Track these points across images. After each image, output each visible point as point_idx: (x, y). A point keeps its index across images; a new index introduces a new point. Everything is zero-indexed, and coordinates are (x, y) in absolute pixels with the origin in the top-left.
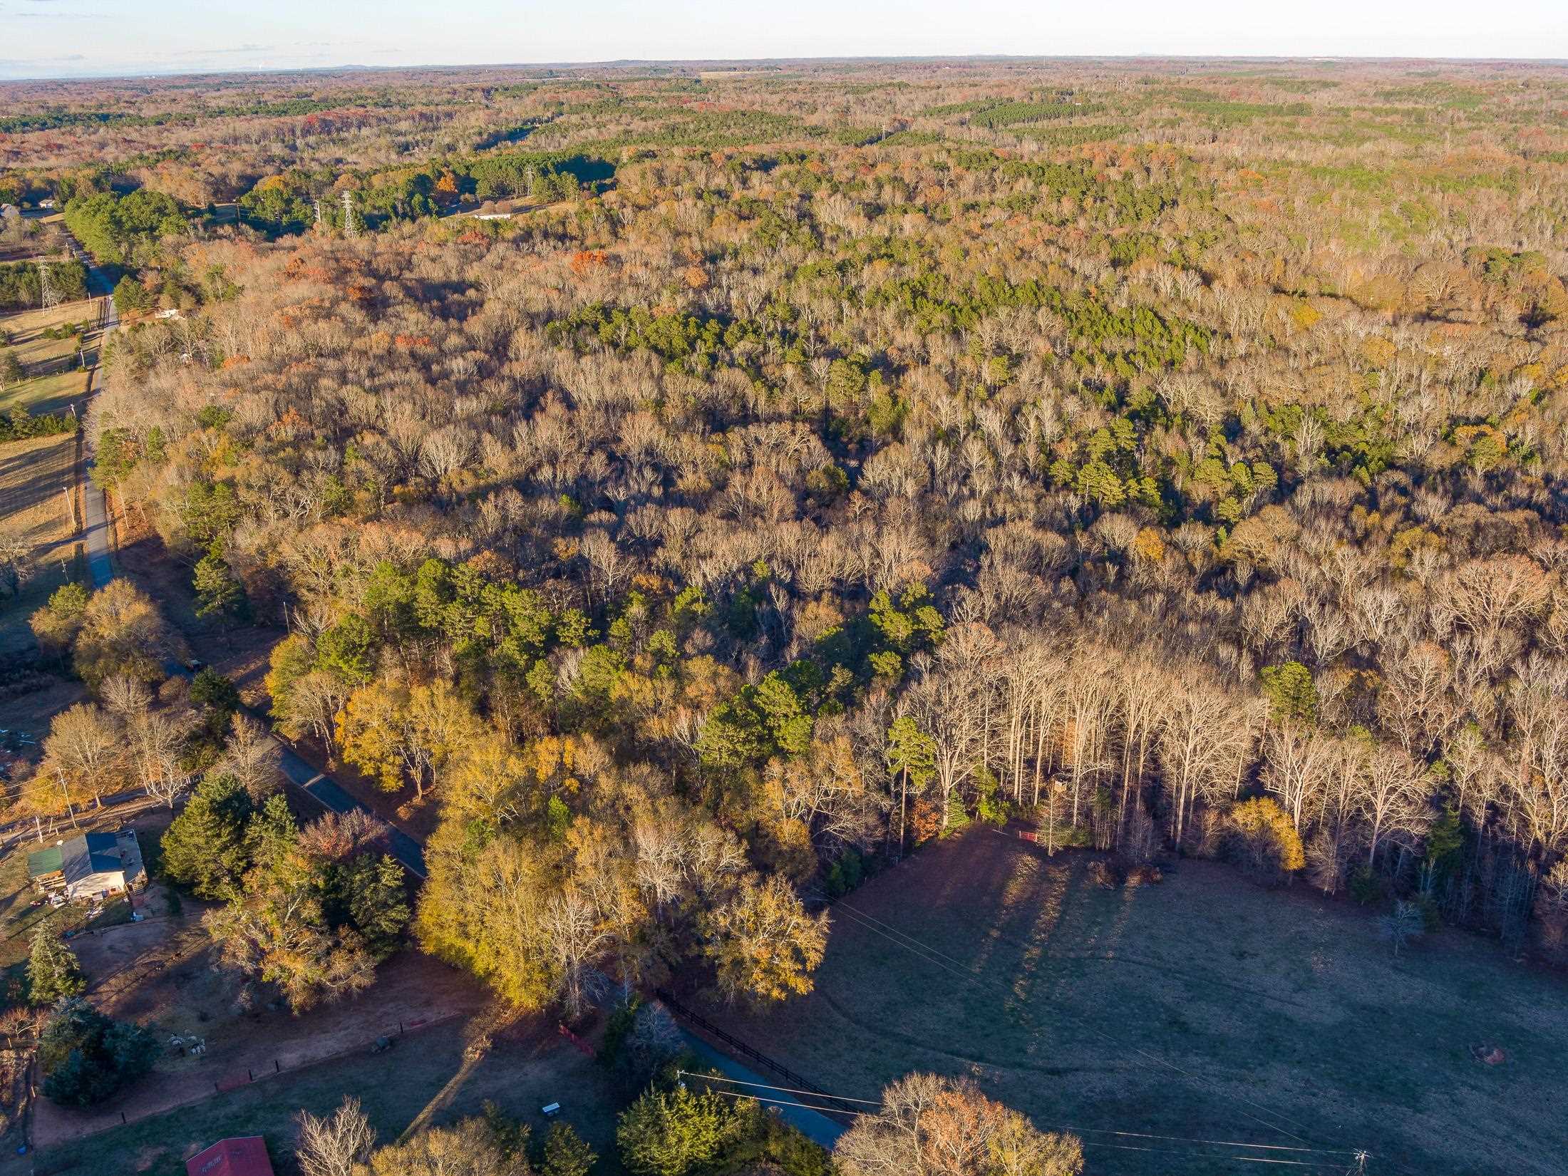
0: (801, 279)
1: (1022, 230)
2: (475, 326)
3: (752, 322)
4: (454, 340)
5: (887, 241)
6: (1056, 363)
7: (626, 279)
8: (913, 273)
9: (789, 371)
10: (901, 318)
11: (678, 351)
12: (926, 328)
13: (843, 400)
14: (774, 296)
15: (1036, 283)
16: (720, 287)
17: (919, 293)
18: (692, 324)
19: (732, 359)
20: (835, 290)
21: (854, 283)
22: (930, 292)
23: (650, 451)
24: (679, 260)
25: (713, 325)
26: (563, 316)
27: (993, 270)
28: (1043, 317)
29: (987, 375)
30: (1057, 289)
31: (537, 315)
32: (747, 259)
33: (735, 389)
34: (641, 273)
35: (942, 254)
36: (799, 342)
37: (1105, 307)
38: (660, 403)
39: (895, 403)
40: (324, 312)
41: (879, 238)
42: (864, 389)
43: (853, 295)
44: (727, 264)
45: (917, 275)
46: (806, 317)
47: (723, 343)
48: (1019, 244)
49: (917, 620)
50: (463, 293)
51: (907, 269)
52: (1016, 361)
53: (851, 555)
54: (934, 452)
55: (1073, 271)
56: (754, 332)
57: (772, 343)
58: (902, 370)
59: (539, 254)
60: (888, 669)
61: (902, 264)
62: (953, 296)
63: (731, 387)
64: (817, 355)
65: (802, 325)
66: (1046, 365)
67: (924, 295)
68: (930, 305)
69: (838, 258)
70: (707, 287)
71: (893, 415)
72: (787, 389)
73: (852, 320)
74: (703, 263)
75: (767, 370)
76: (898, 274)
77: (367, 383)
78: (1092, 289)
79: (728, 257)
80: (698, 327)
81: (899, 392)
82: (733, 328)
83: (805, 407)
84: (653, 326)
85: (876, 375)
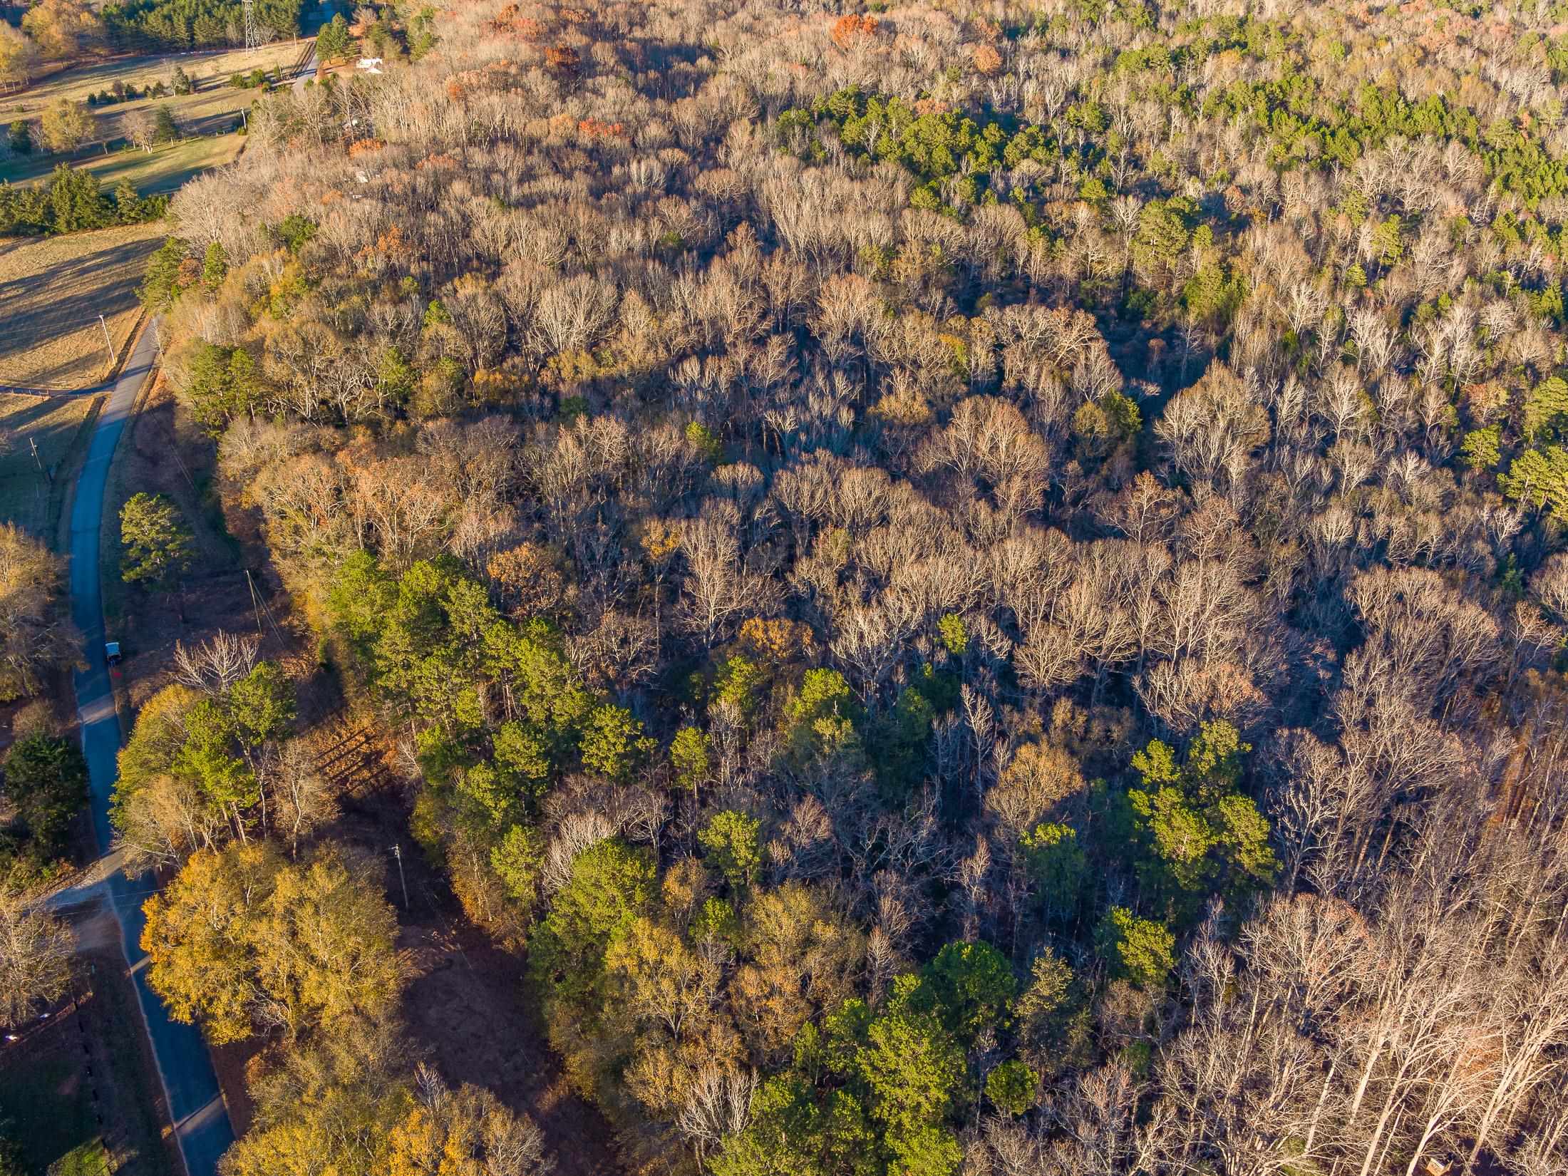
0: (1122, 71)
1: (1424, 19)
2: (686, 112)
3: (1045, 128)
4: (655, 130)
5: (1242, 23)
6: (1469, 234)
7: (896, 56)
8: (1273, 72)
9: (1083, 213)
10: (1249, 138)
11: (938, 168)
12: (1283, 158)
13: (1152, 263)
14: (1084, 90)
15: (1443, 99)
16: (1016, 74)
17: (1277, 103)
18: (965, 128)
19: (1008, 188)
20: (1164, 89)
21: (1191, 81)
22: (1293, 102)
23: (856, 337)
24: (968, 33)
25: (993, 132)
26: (807, 101)
27: (1383, 77)
28: (1453, 156)
29: (1368, 247)
30: (1472, 112)
31: (773, 98)
32: (1056, 35)
33: (1002, 235)
34: (918, 50)
35: (1316, 49)
36: (1105, 166)
37: (1542, 146)
38: (890, 253)
39: (1227, 278)
40: (505, 82)
41: (1231, 19)
42: (1185, 250)
43: (1188, 99)
44: (1030, 41)
45: (1277, 77)
46: (1120, 126)
47: (1001, 157)
48: (1422, 41)
49: (1219, 825)
50: (693, 62)
51: (1264, 66)
52: (1413, 224)
53: (1119, 617)
54: (1280, 392)
55: (1496, 86)
56: (1047, 144)
57: (1067, 166)
58: (1243, 224)
59: (803, 14)
60: (1146, 961)
61: (1258, 59)
62: (1325, 112)
63: (996, 231)
64: (1124, 192)
65: (1112, 140)
66: (1454, 233)
67: (1284, 105)
68: (1292, 122)
69: (1175, 43)
70: (998, 73)
71: (1222, 294)
72: (1075, 242)
73: (1182, 140)
74: (999, 38)
75: (1052, 209)
76: (1252, 73)
77: (515, 192)
78: (1524, 116)
79: (1032, 32)
80: (972, 132)
81: (1236, 261)
82: (1020, 139)
83: (1098, 268)
84: (914, 127)
85: (1204, 232)
